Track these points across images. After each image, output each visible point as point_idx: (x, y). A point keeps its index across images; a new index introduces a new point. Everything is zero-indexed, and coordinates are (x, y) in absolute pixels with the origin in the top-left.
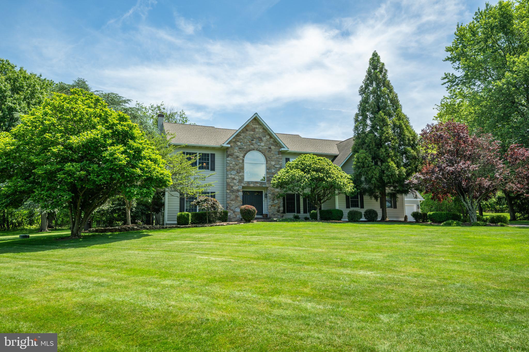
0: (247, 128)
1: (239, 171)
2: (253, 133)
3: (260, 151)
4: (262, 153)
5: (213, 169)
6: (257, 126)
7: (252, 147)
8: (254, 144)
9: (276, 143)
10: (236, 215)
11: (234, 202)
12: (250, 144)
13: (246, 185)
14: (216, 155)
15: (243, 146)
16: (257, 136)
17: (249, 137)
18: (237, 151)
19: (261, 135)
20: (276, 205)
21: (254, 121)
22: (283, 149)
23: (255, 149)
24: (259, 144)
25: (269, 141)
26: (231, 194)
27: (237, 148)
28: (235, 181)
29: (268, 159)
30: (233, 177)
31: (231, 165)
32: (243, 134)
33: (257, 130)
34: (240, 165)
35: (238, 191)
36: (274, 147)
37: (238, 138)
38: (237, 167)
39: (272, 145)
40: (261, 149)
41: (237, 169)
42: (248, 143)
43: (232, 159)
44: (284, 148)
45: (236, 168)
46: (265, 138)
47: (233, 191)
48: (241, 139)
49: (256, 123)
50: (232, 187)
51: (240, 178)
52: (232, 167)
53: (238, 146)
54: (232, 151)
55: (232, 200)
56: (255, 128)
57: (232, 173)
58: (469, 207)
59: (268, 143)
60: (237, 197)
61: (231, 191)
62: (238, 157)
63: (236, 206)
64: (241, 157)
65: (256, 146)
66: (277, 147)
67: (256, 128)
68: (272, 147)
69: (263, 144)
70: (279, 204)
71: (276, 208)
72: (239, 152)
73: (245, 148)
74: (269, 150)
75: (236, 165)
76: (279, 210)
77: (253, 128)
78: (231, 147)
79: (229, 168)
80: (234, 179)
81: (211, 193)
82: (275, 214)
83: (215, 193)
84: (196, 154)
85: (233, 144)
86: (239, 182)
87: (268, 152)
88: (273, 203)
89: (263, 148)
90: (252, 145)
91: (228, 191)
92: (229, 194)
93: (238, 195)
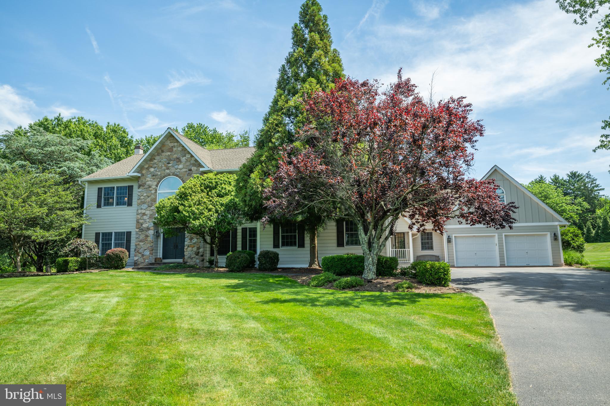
0: (163, 148)
1: (150, 205)
2: (169, 153)
3: (177, 176)
4: (180, 178)
5: (130, 204)
6: (174, 144)
7: (168, 171)
8: (170, 168)
9: (196, 163)
10: (144, 260)
11: (143, 243)
12: (165, 168)
14: (134, 187)
15: (157, 173)
16: (175, 156)
17: (164, 160)
18: (149, 180)
19: (179, 155)
20: (195, 245)
21: (169, 139)
22: (202, 169)
23: (171, 174)
25: (190, 161)
26: (140, 233)
27: (150, 176)
28: (145, 217)
30: (143, 211)
31: (142, 197)
32: (157, 158)
33: (175, 149)
34: (152, 196)
35: (148, 229)
36: (195, 168)
37: (152, 162)
38: (149, 199)
39: (193, 165)
41: (149, 202)
42: (163, 168)
43: (144, 190)
44: (204, 167)
45: (147, 201)
46: (184, 158)
47: (142, 230)
48: (155, 164)
49: (175, 141)
50: (142, 225)
51: (151, 213)
52: (143, 200)
53: (151, 173)
54: (144, 180)
55: (141, 240)
56: (172, 147)
57: (142, 207)
59: (188, 163)
60: (147, 236)
61: (140, 230)
62: (150, 187)
63: (145, 248)
64: (154, 187)
65: (173, 170)
66: (199, 168)
67: (174, 146)
68: (192, 168)
69: (181, 166)
70: (198, 245)
71: (195, 249)
72: (152, 179)
73: (159, 174)
74: (189, 173)
75: (147, 197)
76: (199, 253)
77: (169, 147)
78: (143, 175)
79: (139, 201)
80: (144, 214)
81: (127, 232)
82: (192, 258)
83: (130, 232)
84: (114, 188)
85: (144, 172)
86: (150, 217)
87: (188, 175)
88: (191, 242)
89: (181, 171)
90: (168, 169)
91: (137, 230)
92: (138, 233)
93: (148, 235)
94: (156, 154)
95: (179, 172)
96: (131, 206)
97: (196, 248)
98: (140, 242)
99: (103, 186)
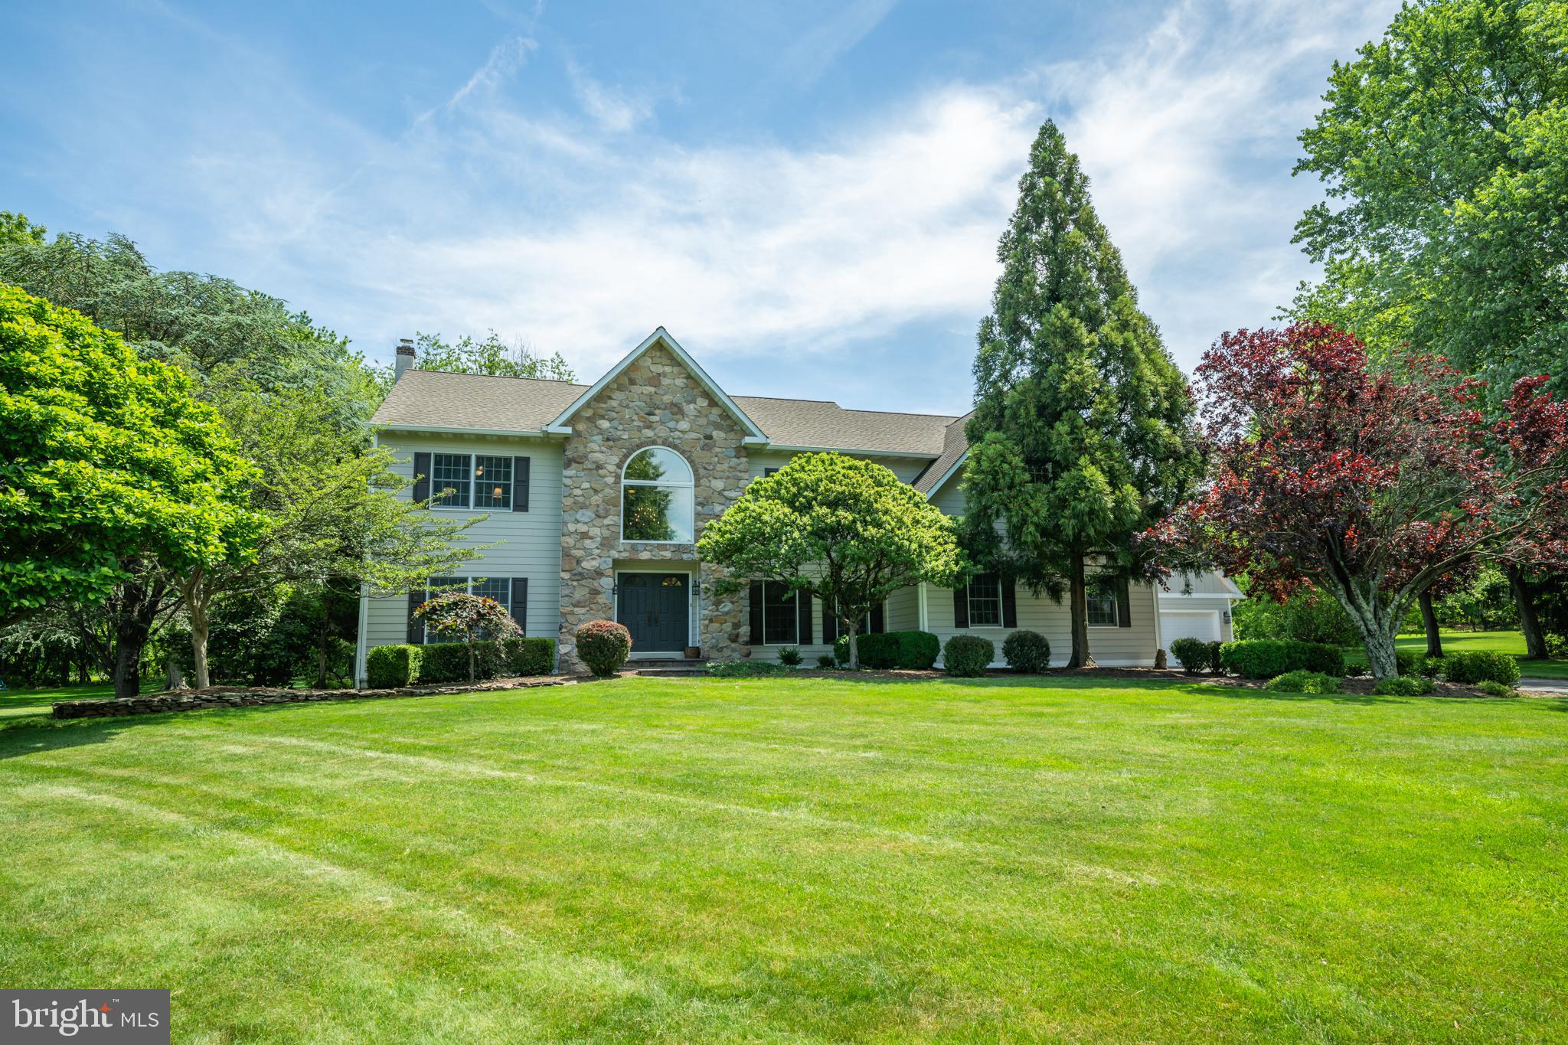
0: (633, 375)
1: (602, 512)
2: (652, 389)
3: (675, 447)
4: (683, 453)
5: (522, 506)
6: (668, 369)
7: (649, 433)
8: (654, 425)
9: (729, 422)
11: (583, 610)
12: (641, 424)
13: (625, 555)
14: (532, 463)
15: (619, 433)
16: (667, 398)
17: (638, 403)
18: (597, 448)
19: (678, 398)
20: (727, 617)
21: (658, 354)
22: (748, 440)
23: (659, 441)
24: (671, 424)
25: (706, 416)
26: (575, 583)
27: (598, 438)
28: (587, 543)
29: (702, 471)
30: (583, 528)
31: (577, 492)
32: (618, 395)
33: (665, 381)
34: (607, 490)
35: (599, 573)
36: (722, 435)
37: (604, 406)
38: (596, 499)
39: (717, 426)
40: (677, 442)
41: (598, 506)
42: (635, 423)
43: (582, 474)
44: (754, 435)
45: (593, 503)
46: (692, 406)
47: (580, 576)
48: (612, 410)
49: (665, 361)
50: (578, 562)
51: (606, 533)
52: (581, 499)
53: (601, 432)
54: (581, 448)
55: (579, 602)
56: (659, 375)
57: (579, 516)
58: (1366, 625)
59: (703, 421)
60: (595, 592)
61: (575, 575)
62: (599, 467)
64: (612, 468)
65: (662, 431)
66: (732, 435)
67: (665, 375)
68: (715, 434)
69: (684, 425)
70: (735, 616)
71: (728, 627)
72: (604, 450)
73: (626, 437)
74: (706, 445)
75: (592, 492)
76: (737, 635)
77: (650, 375)
78: (577, 434)
79: (568, 501)
80: (585, 536)
81: (515, 580)
82: (722, 648)
83: (525, 580)
84: (467, 458)
85: (581, 427)
86: (601, 544)
87: (702, 449)
88: (717, 610)
89: (686, 436)
90: (649, 427)
91: (566, 576)
92: (570, 583)
93: (600, 589)
94: (615, 386)
95: (680, 438)
96: (526, 510)
97: (729, 624)
98: (575, 606)
99: (434, 449)
